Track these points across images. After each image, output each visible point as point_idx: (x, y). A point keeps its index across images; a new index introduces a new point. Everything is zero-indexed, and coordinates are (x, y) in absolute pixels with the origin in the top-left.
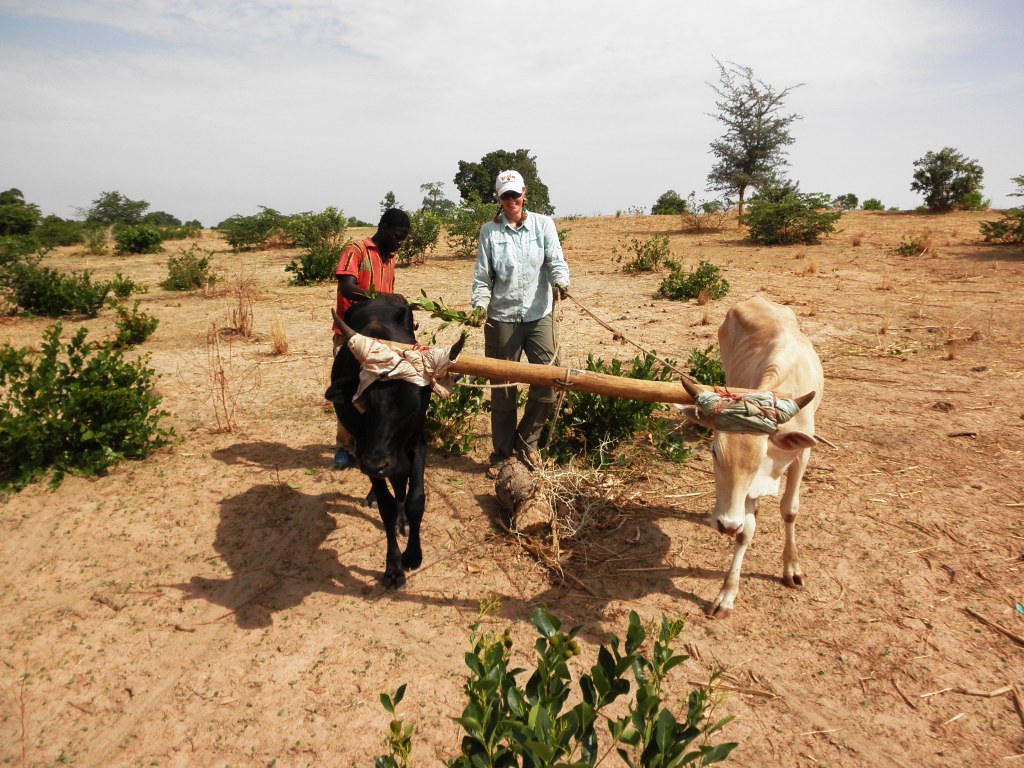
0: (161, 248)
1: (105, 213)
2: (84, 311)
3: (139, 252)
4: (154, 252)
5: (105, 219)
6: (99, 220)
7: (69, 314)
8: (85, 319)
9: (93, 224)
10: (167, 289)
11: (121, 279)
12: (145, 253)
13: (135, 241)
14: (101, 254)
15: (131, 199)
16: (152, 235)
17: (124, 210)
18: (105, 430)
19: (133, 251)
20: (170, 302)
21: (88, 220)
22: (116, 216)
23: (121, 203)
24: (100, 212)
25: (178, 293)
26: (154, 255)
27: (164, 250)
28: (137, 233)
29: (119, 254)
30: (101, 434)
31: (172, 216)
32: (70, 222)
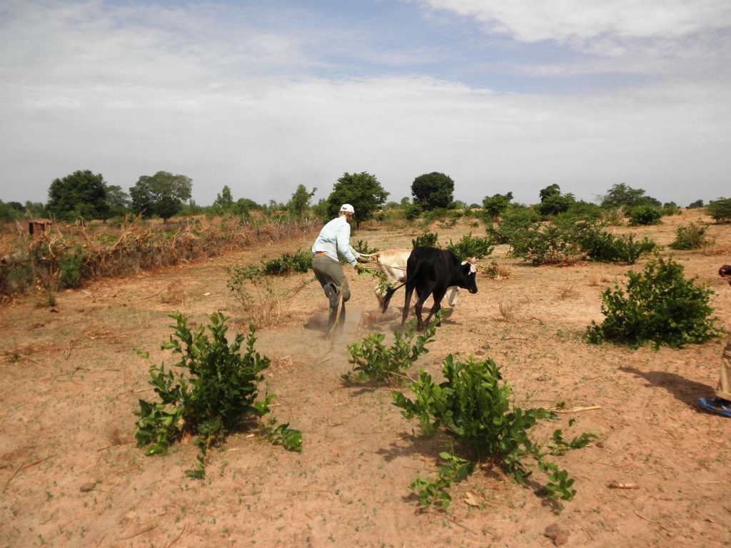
0: (660, 221)
1: (614, 198)
2: (626, 260)
3: (645, 224)
4: (655, 224)
5: (615, 202)
6: (610, 203)
7: (616, 261)
8: (628, 264)
9: (606, 205)
10: (674, 249)
11: (647, 240)
12: (649, 225)
13: (643, 217)
14: (619, 225)
15: (633, 188)
16: (655, 212)
17: (628, 195)
18: (683, 323)
19: (641, 223)
20: (682, 257)
21: (603, 203)
22: (622, 200)
23: (626, 191)
24: (611, 198)
25: (683, 252)
26: (656, 226)
27: (663, 223)
28: (645, 211)
29: (632, 225)
30: (681, 325)
31: (655, 199)
32: (592, 205)
